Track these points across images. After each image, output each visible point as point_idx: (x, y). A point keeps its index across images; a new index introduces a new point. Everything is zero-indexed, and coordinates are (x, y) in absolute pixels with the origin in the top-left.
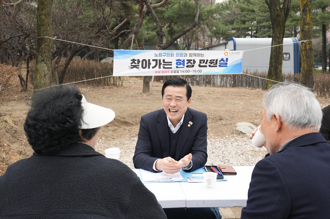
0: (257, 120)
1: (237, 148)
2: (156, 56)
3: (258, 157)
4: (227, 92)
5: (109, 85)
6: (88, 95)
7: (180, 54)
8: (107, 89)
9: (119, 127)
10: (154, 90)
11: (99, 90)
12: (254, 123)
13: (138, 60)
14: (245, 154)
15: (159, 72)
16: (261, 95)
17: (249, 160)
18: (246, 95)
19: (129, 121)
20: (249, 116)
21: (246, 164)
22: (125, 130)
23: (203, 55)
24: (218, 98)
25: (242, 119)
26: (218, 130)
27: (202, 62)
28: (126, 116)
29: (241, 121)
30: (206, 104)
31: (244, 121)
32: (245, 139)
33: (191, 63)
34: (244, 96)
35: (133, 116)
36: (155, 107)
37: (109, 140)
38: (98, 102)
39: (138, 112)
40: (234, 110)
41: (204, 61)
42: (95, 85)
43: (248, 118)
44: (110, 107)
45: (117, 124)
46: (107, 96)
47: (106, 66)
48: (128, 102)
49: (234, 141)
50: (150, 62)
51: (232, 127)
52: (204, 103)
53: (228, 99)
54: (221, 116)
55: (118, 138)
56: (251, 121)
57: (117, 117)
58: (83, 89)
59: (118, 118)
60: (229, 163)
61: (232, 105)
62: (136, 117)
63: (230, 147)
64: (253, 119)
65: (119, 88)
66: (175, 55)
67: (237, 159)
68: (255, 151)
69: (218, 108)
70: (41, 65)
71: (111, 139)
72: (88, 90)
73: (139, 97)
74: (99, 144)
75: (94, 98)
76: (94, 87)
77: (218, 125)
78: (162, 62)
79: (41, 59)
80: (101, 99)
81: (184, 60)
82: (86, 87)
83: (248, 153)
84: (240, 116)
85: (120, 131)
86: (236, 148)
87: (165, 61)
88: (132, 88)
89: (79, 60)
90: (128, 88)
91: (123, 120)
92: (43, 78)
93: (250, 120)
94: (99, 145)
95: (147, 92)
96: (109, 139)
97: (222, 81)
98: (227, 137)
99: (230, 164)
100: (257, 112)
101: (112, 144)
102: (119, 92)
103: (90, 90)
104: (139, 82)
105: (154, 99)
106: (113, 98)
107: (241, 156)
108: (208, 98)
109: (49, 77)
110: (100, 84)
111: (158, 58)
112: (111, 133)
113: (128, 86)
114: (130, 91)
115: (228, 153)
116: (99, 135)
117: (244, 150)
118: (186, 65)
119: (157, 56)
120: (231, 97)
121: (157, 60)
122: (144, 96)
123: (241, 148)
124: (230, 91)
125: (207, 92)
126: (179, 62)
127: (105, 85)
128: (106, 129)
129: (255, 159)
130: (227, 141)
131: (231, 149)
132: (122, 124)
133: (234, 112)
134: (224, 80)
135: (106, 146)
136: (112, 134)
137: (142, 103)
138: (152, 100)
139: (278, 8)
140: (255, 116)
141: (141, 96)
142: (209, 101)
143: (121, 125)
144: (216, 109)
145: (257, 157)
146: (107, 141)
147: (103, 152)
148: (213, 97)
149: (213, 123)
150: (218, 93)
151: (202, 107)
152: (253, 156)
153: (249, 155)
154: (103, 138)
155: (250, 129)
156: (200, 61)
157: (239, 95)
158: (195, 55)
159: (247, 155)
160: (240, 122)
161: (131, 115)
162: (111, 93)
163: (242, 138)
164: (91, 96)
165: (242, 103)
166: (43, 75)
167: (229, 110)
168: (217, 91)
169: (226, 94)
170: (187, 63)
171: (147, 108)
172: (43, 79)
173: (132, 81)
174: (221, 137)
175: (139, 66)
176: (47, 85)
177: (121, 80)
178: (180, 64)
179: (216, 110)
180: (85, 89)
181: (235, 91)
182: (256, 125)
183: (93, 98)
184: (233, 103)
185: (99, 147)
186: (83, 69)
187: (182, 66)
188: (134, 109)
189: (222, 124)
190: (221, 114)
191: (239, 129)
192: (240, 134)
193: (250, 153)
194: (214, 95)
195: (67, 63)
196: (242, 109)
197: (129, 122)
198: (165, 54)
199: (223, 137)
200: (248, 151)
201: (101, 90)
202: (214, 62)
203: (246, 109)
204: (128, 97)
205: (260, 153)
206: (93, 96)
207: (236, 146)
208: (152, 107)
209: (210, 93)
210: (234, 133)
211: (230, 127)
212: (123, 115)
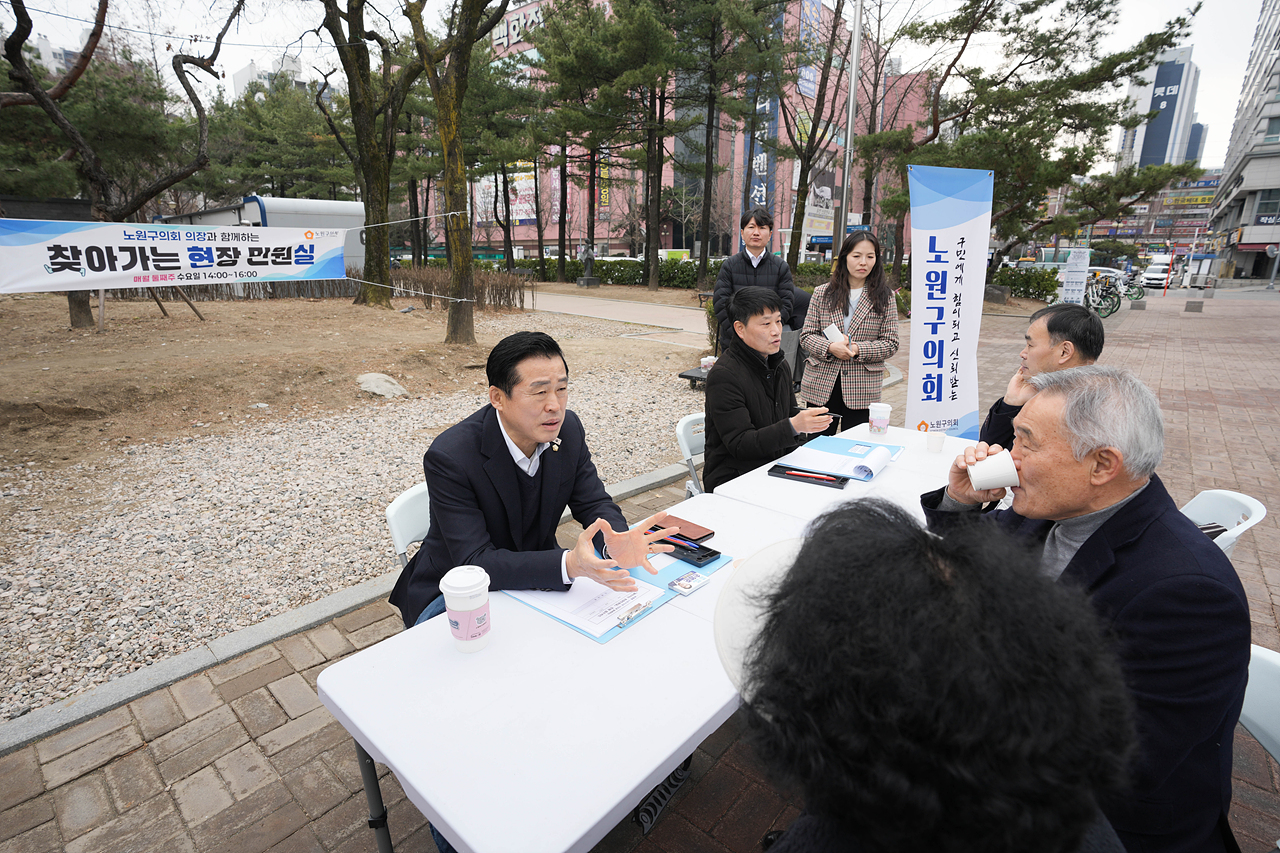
0: (391, 365)
2: (127, 237)
7: (196, 234)
9: (64, 425)
12: (387, 371)
15: (146, 279)
18: (329, 315)
19: (89, 407)
20: (371, 359)
23: (254, 237)
27: (256, 253)
28: (75, 396)
31: (371, 371)
32: (389, 406)
33: (230, 256)
35: (96, 391)
39: (108, 380)
41: (260, 250)
45: (52, 419)
50: (114, 255)
51: (352, 387)
52: (258, 341)
54: (318, 365)
55: (77, 454)
56: (380, 368)
57: (47, 401)
59: (50, 404)
62: (105, 393)
64: (382, 365)
66: (183, 236)
77: (320, 385)
78: (148, 253)
81: (210, 248)
87: (159, 251)
91: (67, 406)
93: (377, 367)
111: (136, 244)
116: (12, 458)
118: (216, 260)
119: (131, 237)
121: (134, 248)
126: (195, 254)
132: (72, 418)
140: (383, 359)
143: (69, 420)
149: (308, 384)
150: (267, 316)
151: (262, 350)
154: (30, 463)
156: (252, 251)
157: (316, 317)
158: (236, 237)
160: (364, 373)
161: (89, 390)
163: (382, 405)
170: (219, 257)
175: (79, 264)
178: (202, 258)
182: (392, 375)
187: (206, 262)
189: (327, 383)
191: (368, 388)
194: (263, 320)
197: (90, 410)
198: (154, 234)
202: (283, 254)
208: (137, 365)
209: (250, 315)
211: (347, 386)
212: (62, 393)
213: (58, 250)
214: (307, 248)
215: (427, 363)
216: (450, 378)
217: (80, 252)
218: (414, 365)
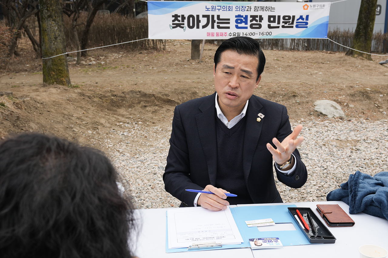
0: (340, 96)
1: (317, 136)
2: (207, 9)
3: (346, 149)
4: (301, 57)
5: (148, 49)
6: (121, 63)
7: (241, 7)
8: (145, 54)
9: (160, 107)
10: (207, 56)
11: (135, 56)
12: (338, 100)
13: (183, 16)
14: (328, 145)
15: (213, 35)
16: (344, 62)
17: (333, 153)
18: (325, 61)
19: (173, 99)
20: (331, 91)
21: (331, 160)
22: (169, 111)
24: (290, 66)
25: (322, 96)
26: (290, 110)
28: (170, 93)
29: (321, 98)
30: (275, 75)
31: (325, 98)
32: (326, 122)
34: (323, 63)
35: (179, 92)
36: (208, 79)
37: (148, 125)
38: (133, 72)
39: (185, 87)
40: (311, 83)
42: (129, 49)
43: (330, 94)
44: (148, 79)
45: (157, 103)
46: (145, 64)
47: (142, 24)
48: (172, 72)
49: (313, 126)
50: (200, 19)
51: (309, 107)
52: (271, 73)
53: (302, 67)
54: (294, 91)
55: (159, 122)
56: (334, 97)
57: (158, 94)
58: (114, 55)
59: (159, 96)
60: (307, 158)
61: (308, 75)
62: (182, 93)
63: (308, 135)
64: (336, 96)
65: (160, 52)
66: (234, 9)
67: (318, 152)
68: (341, 141)
69: (290, 81)
70: (49, 24)
71: (150, 124)
72: (120, 56)
73: (186, 66)
74: (135, 131)
75: (128, 67)
76: (128, 52)
77: (291, 103)
78: (216, 18)
79: (47, 14)
80: (136, 68)
81: (247, 16)
82: (118, 51)
83: (331, 143)
84: (319, 91)
85: (163, 112)
86: (315, 135)
87: (221, 17)
88: (178, 53)
89: (107, 15)
90: (172, 53)
91: (165, 97)
92: (54, 42)
93: (332, 96)
94: (134, 133)
95: (196, 59)
96: (147, 123)
97: (292, 42)
98: (303, 120)
99: (309, 160)
100: (342, 85)
101: (152, 130)
102: (160, 59)
103: (124, 56)
104: (186, 45)
105: (206, 68)
106: (153, 68)
107: (323, 148)
108: (276, 66)
109: (62, 40)
110: (135, 48)
111: (210, 13)
112: (150, 115)
113: (172, 50)
114: (175, 57)
115: (306, 144)
116: (135, 118)
117: (326, 139)
119: (209, 9)
120: (306, 65)
121: (209, 15)
122: (193, 63)
123: (322, 137)
124: (304, 56)
125: (275, 58)
127: (141, 49)
128: (144, 110)
129: (342, 153)
130: (304, 126)
131: (308, 138)
132: (165, 104)
133: (312, 85)
134: (296, 41)
135: (143, 133)
136: (152, 117)
137: (190, 73)
138: (203, 69)
140: (338, 92)
141: (190, 64)
142: (278, 70)
143: (163, 105)
144: (287, 81)
145: (344, 149)
146: (145, 127)
147: (139, 142)
148: (283, 65)
149: (284, 102)
150: (288, 60)
151: (269, 79)
152: (339, 148)
153: (334, 146)
154: (140, 123)
155: (332, 109)
157: (316, 62)
158: (262, 8)
159: (331, 147)
160: (319, 99)
161: (176, 91)
162: (150, 60)
163: (322, 121)
164: (124, 64)
165: (321, 73)
166: (53, 37)
167: (305, 83)
168: (288, 56)
169: (300, 61)
170: (251, 21)
171: (197, 80)
172: (54, 44)
173: (177, 44)
174: (295, 119)
175: (183, 24)
176: (60, 51)
177: (162, 42)
179: (288, 83)
180: (116, 55)
181: (310, 56)
182: (340, 103)
183: (126, 68)
184: (309, 73)
185: (134, 136)
186: (112, 28)
188: (179, 82)
189: (296, 103)
190: (295, 88)
191: (319, 109)
192: (320, 116)
193: (334, 143)
194: (284, 62)
195: (89, 19)
196: (322, 81)
197: (174, 101)
198: (219, 8)
199: (298, 121)
200: (332, 141)
201: (137, 56)
202: (290, 22)
203: (326, 81)
204: (173, 66)
205: (348, 144)
206: (126, 64)
207: (315, 134)
208: (204, 80)
209: (279, 59)
210: (311, 114)
211: (307, 106)
212: (165, 91)
213: (176, 17)
215: (368, 98)
216: (381, 110)
217: (185, 18)
218: (358, 98)
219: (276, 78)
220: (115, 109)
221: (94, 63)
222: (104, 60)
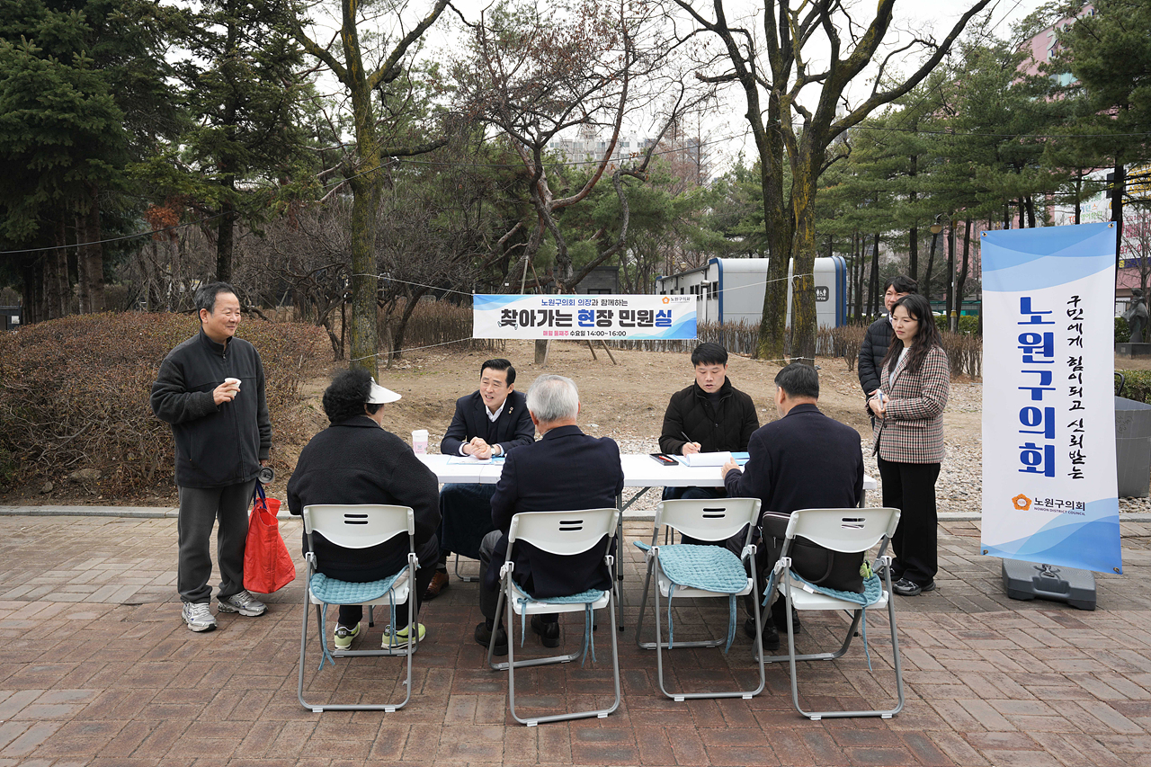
5: (473, 349)
7: (585, 301)
13: (514, 311)
15: (550, 333)
23: (626, 302)
27: (624, 315)
33: (605, 317)
41: (627, 312)
50: (535, 315)
66: (576, 303)
70: (361, 319)
78: (554, 314)
79: (360, 309)
81: (593, 311)
87: (561, 313)
92: (364, 341)
109: (374, 339)
111: (548, 308)
118: (596, 320)
119: (545, 304)
121: (547, 311)
126: (584, 315)
127: (464, 351)
139: (778, 210)
156: (621, 312)
158: (612, 302)
170: (598, 317)
175: (515, 321)
176: (371, 351)
178: (587, 319)
187: (588, 322)
198: (559, 301)
202: (647, 318)
213: (506, 312)
214: (666, 313)
217: (516, 314)
219: (635, 388)
220: (428, 419)
221: (409, 366)
222: (421, 363)
